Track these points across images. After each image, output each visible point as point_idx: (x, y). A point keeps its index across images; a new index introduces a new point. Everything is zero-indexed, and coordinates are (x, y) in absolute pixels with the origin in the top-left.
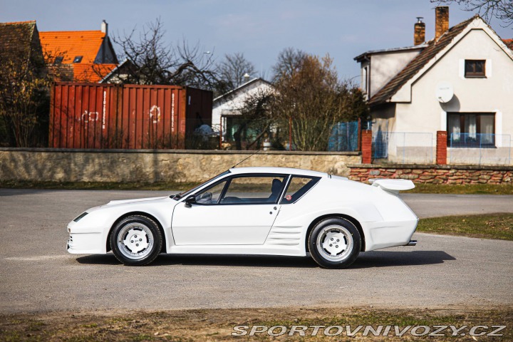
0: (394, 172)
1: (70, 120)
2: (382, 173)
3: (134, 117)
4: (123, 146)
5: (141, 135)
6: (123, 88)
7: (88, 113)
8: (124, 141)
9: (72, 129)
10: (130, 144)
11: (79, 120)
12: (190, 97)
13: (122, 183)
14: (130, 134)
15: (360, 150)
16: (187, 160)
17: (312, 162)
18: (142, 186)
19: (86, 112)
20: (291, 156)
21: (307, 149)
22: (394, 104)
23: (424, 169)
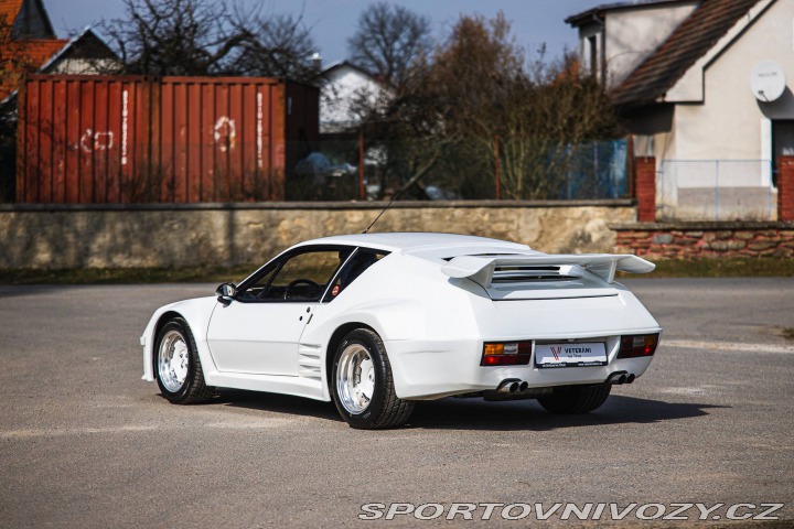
0: (700, 238)
1: (58, 148)
2: (677, 240)
3: (184, 140)
4: (164, 197)
5: (198, 174)
6: (162, 83)
7: (94, 133)
8: (164, 188)
9: (62, 165)
10: (177, 192)
11: (76, 147)
12: (290, 100)
13: (171, 267)
14: (177, 173)
15: (634, 196)
16: (297, 222)
17: (541, 221)
18: (211, 274)
19: (89, 132)
20: (501, 211)
21: (525, 195)
22: (672, 105)
23: (756, 229)
